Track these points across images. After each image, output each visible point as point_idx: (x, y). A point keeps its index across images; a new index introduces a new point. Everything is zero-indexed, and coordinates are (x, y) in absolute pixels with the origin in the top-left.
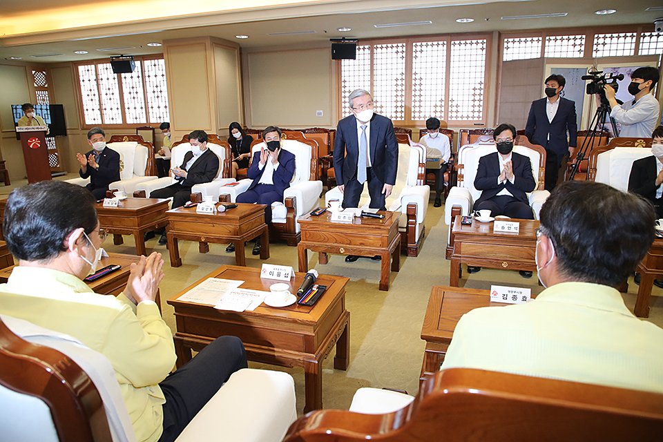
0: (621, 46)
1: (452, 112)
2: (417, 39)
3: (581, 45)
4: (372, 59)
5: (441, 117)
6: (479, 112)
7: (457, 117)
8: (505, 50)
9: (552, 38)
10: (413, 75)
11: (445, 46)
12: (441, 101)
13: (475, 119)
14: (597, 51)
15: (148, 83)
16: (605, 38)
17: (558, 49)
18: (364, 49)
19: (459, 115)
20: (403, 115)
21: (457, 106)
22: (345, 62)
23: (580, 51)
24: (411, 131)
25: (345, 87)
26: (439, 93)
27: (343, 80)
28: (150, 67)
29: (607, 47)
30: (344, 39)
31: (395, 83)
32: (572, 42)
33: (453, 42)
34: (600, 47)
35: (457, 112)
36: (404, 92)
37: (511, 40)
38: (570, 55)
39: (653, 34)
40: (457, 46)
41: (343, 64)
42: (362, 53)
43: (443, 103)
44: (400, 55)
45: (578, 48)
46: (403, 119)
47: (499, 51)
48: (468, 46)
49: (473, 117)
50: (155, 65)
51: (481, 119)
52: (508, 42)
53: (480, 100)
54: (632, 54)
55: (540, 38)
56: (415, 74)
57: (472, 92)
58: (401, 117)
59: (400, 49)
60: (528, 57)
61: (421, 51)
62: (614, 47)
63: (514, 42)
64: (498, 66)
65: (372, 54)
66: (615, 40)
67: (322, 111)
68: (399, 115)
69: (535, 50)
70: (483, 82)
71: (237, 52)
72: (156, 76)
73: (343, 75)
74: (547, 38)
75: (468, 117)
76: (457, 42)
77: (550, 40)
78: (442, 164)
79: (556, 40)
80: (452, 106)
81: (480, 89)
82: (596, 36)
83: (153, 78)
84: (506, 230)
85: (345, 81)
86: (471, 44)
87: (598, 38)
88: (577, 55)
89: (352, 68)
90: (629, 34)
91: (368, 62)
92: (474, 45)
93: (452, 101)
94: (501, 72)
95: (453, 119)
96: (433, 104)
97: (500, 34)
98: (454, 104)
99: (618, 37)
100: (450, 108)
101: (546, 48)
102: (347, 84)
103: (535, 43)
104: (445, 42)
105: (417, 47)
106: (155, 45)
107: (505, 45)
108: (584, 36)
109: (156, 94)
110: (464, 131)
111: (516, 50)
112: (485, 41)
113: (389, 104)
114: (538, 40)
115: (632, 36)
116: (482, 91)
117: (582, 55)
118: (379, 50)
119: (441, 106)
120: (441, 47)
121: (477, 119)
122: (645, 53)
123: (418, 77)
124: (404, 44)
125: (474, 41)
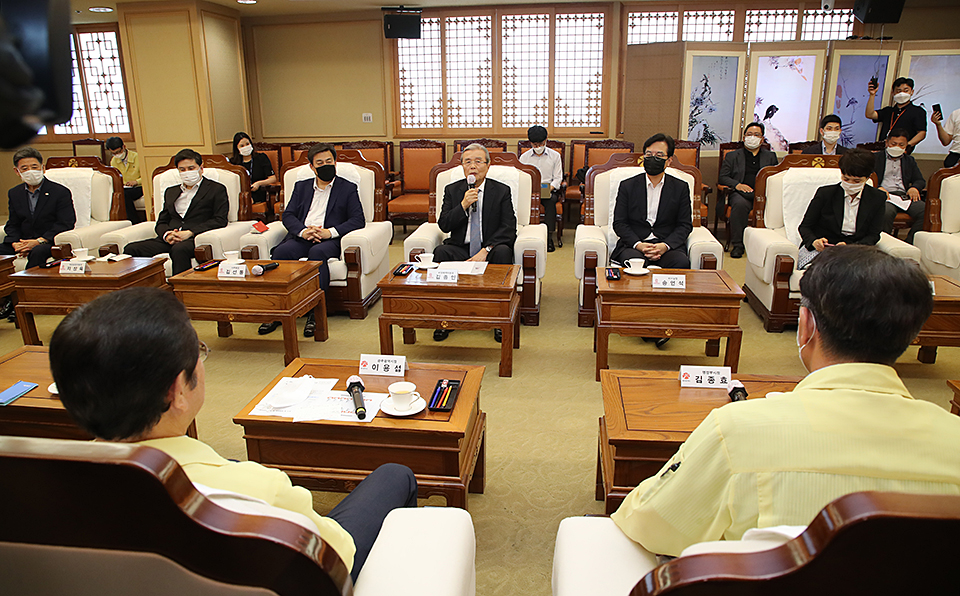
0: (779, 27)
1: (559, 115)
2: (507, 10)
3: (729, 24)
4: (443, 38)
5: (544, 122)
6: (596, 115)
7: (566, 122)
8: (630, 28)
9: (692, 13)
10: (504, 63)
11: (548, 21)
12: (544, 99)
13: (591, 125)
14: (749, 32)
15: (87, 70)
16: (759, 15)
17: (700, 29)
18: (431, 23)
19: (570, 119)
20: (491, 120)
21: (566, 107)
22: (402, 43)
23: (728, 32)
24: (506, 144)
25: (404, 79)
26: (540, 88)
27: (400, 69)
28: (90, 44)
29: (762, 28)
30: (402, 8)
31: (477, 73)
32: (717, 19)
33: (557, 16)
34: (754, 28)
35: (566, 115)
36: (490, 87)
37: (637, 14)
38: (716, 38)
39: (819, 12)
40: (564, 22)
41: (399, 45)
42: (429, 29)
43: (547, 102)
44: (483, 32)
45: (725, 28)
46: (491, 126)
47: (621, 29)
48: (580, 21)
49: (589, 122)
50: (99, 41)
51: (599, 125)
52: (633, 18)
53: (597, 99)
54: (793, 38)
55: (677, 14)
56: (507, 60)
57: (586, 87)
58: (488, 123)
59: (483, 25)
60: (660, 39)
61: (514, 28)
62: (771, 28)
63: (641, 17)
64: (621, 51)
65: (443, 31)
66: (772, 19)
67: (370, 115)
68: (484, 119)
69: (669, 29)
70: (601, 73)
71: (236, 24)
72: (101, 58)
73: (400, 61)
74: (686, 13)
75: (581, 122)
76: (564, 16)
77: (689, 16)
78: (552, 192)
79: (697, 16)
80: (559, 107)
81: (597, 83)
82: (748, 12)
83: (96, 62)
84: (669, 285)
85: (403, 71)
86: (584, 19)
87: (751, 15)
88: (724, 38)
89: (413, 51)
90: (789, 12)
91: (436, 42)
92: (588, 21)
93: (559, 99)
94: (625, 61)
95: (561, 125)
96: (533, 104)
97: (622, 6)
98: (562, 103)
99: (776, 15)
100: (556, 110)
101: (685, 27)
102: (406, 75)
103: (669, 20)
104: (548, 16)
105: (508, 22)
106: (102, 10)
107: (630, 21)
108: (733, 13)
109: (103, 88)
110: (578, 143)
111: (645, 30)
112: (602, 15)
113: (469, 104)
114: (673, 17)
115: (793, 14)
116: (600, 86)
117: (731, 38)
118: (453, 25)
119: (544, 107)
120: (541, 22)
121: (594, 125)
122: (808, 37)
123: (510, 65)
124: (490, 18)
125: (588, 15)
